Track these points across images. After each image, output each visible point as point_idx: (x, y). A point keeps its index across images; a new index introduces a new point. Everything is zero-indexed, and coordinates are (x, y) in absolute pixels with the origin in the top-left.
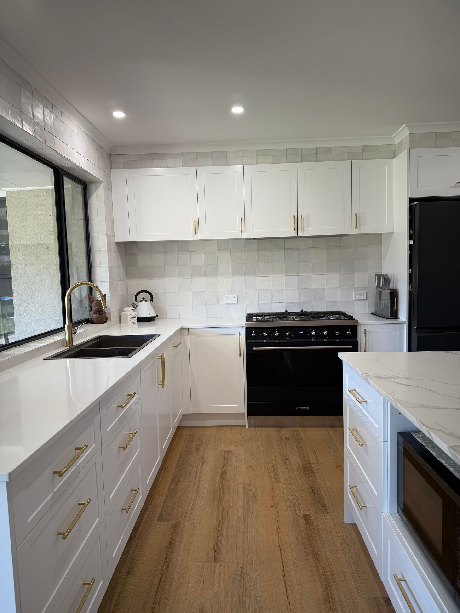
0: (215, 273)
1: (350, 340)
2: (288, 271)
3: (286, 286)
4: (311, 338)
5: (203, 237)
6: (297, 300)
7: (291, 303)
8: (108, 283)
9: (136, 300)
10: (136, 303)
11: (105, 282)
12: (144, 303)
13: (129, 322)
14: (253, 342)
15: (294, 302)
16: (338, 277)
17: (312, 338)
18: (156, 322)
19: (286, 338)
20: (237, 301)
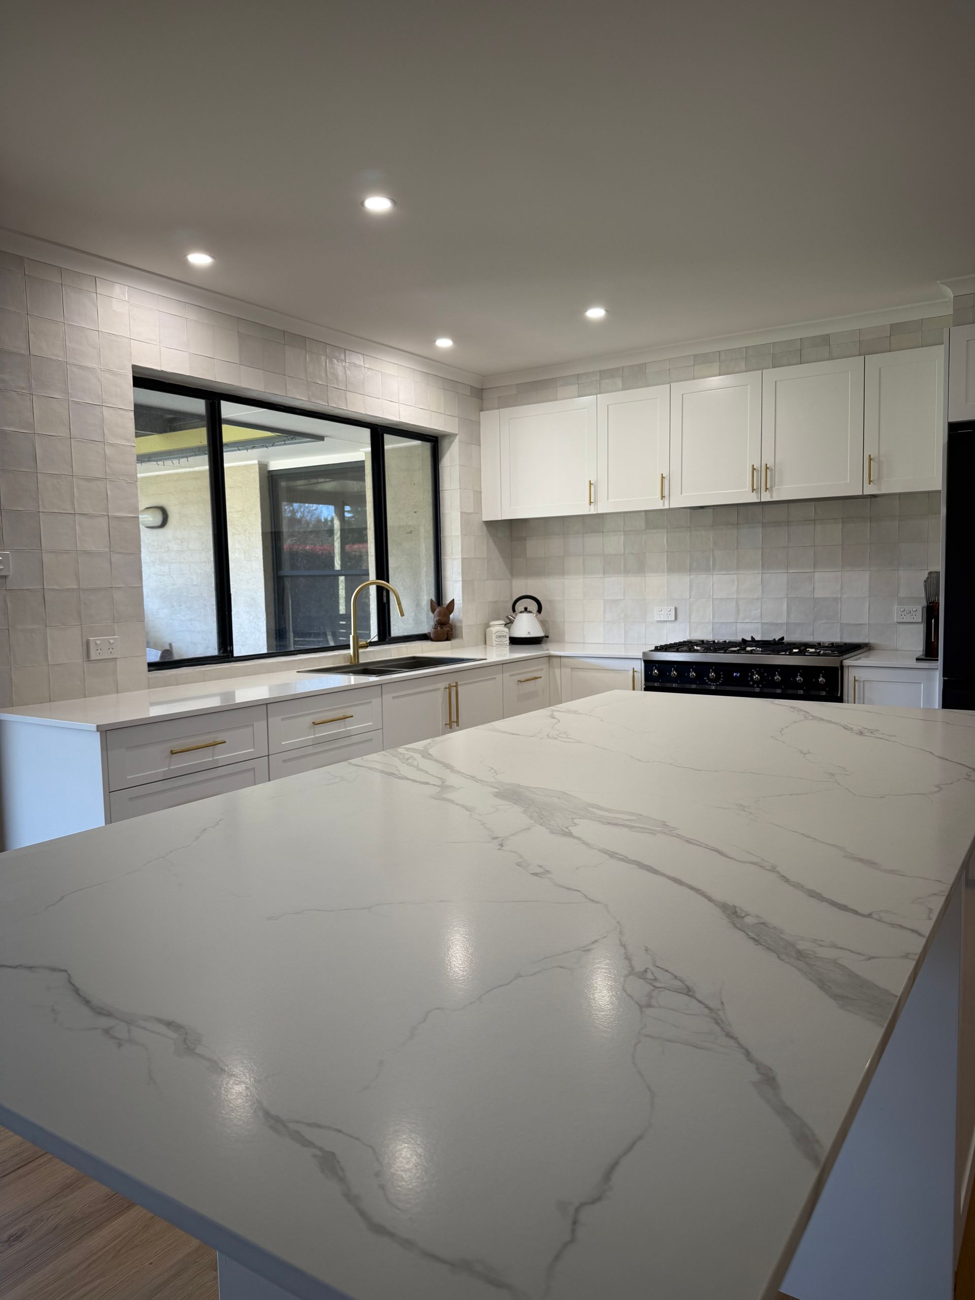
0: (640, 568)
1: (824, 694)
2: (766, 565)
3: (763, 592)
4: (752, 686)
5: (602, 508)
6: (783, 619)
7: (771, 624)
8: (461, 583)
9: (514, 610)
10: (514, 615)
11: (457, 580)
12: (525, 615)
13: (494, 643)
14: (656, 685)
15: (778, 622)
16: (867, 575)
17: (755, 686)
18: (543, 646)
19: (710, 683)
20: (676, 618)
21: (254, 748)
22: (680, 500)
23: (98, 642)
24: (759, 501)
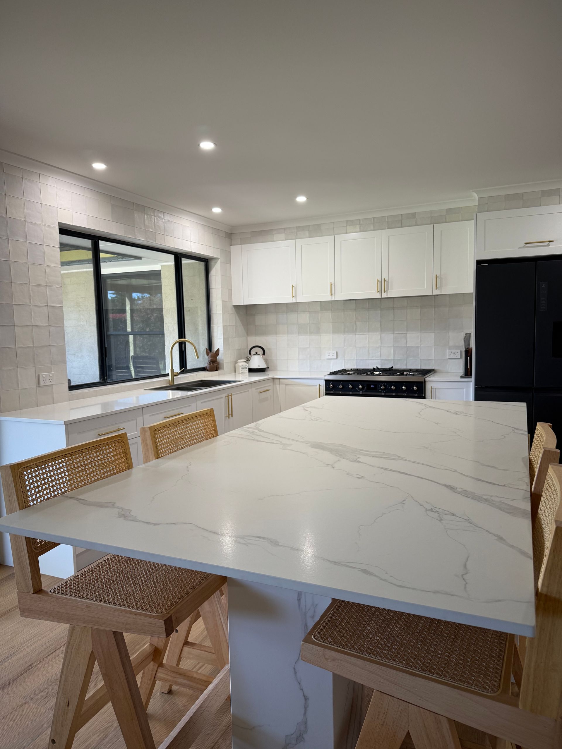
0: (318, 331)
1: (416, 395)
2: (383, 329)
3: (381, 344)
4: (381, 392)
5: (299, 300)
6: (392, 357)
7: (386, 360)
8: (222, 339)
9: (250, 354)
10: (249, 356)
11: (220, 338)
12: (256, 356)
13: (241, 372)
14: (331, 392)
15: (389, 359)
16: (433, 335)
17: (382, 392)
18: (266, 373)
19: (359, 391)
20: (337, 357)
21: (137, 432)
22: (340, 296)
23: (44, 376)
24: (381, 297)
